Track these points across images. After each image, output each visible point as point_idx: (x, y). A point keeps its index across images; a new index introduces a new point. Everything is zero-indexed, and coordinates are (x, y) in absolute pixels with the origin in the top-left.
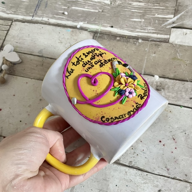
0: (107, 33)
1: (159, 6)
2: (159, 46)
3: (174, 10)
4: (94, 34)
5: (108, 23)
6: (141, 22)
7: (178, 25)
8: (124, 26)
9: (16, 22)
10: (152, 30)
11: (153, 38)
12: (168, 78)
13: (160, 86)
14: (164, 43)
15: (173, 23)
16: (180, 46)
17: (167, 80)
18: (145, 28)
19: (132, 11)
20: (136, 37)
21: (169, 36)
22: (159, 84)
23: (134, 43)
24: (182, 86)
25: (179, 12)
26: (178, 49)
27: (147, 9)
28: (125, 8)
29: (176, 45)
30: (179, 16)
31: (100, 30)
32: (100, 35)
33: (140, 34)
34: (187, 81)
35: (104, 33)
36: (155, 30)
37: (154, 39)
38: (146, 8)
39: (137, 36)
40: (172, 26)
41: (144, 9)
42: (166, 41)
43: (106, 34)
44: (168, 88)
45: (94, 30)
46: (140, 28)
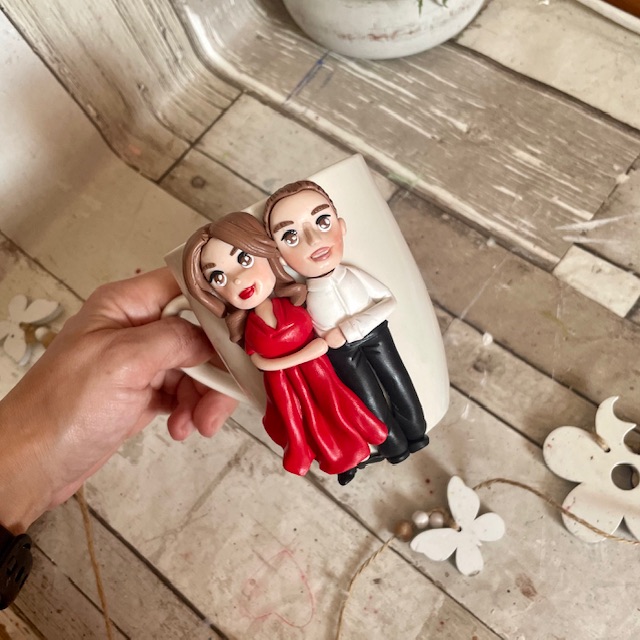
0: (426, 198)
1: (571, 182)
2: (526, 273)
3: (598, 203)
4: (398, 188)
5: (439, 176)
6: (513, 199)
7: (592, 243)
8: (470, 195)
10: (531, 229)
11: (521, 250)
12: (512, 351)
13: (486, 362)
14: (540, 270)
15: (584, 234)
16: (574, 291)
17: (507, 355)
19: (506, 169)
20: (486, 230)
21: (559, 259)
22: (485, 356)
23: (475, 243)
24: (533, 382)
25: (608, 212)
26: (565, 296)
27: (542, 178)
28: (493, 155)
29: (566, 284)
30: (604, 221)
31: (413, 185)
32: (410, 197)
33: (499, 228)
34: (550, 376)
35: (420, 195)
36: (534, 233)
37: (527, 256)
38: (539, 174)
39: (488, 228)
40: (576, 240)
41: (534, 174)
42: (548, 268)
43: (423, 199)
44: (501, 373)
45: (403, 181)
46: (505, 213)
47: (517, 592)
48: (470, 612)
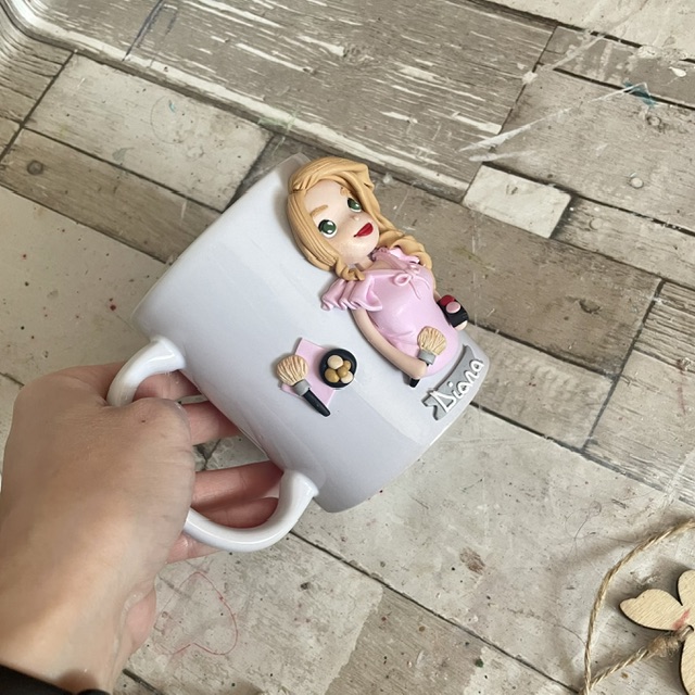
0: (306, 141)
1: (470, 92)
2: (432, 208)
3: (506, 111)
4: (272, 134)
5: (319, 110)
6: (407, 124)
7: (502, 159)
8: (356, 128)
9: (80, 58)
10: (430, 156)
11: (423, 181)
14: (448, 202)
15: (492, 150)
16: (489, 219)
18: (413, 145)
19: (395, 90)
20: (380, 166)
21: (467, 185)
25: (518, 120)
26: (479, 227)
27: (437, 93)
28: (378, 77)
29: (478, 214)
30: (514, 133)
31: (289, 128)
32: (288, 143)
33: (395, 161)
34: (472, 322)
35: (299, 139)
36: (436, 160)
37: (427, 185)
38: (433, 89)
39: (383, 164)
40: (484, 158)
41: (427, 90)
42: (456, 198)
43: (302, 143)
45: (275, 124)
46: (399, 143)
47: (463, 569)
48: (413, 601)
